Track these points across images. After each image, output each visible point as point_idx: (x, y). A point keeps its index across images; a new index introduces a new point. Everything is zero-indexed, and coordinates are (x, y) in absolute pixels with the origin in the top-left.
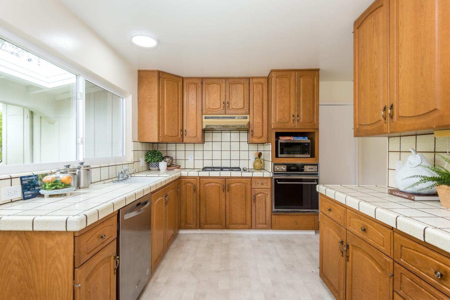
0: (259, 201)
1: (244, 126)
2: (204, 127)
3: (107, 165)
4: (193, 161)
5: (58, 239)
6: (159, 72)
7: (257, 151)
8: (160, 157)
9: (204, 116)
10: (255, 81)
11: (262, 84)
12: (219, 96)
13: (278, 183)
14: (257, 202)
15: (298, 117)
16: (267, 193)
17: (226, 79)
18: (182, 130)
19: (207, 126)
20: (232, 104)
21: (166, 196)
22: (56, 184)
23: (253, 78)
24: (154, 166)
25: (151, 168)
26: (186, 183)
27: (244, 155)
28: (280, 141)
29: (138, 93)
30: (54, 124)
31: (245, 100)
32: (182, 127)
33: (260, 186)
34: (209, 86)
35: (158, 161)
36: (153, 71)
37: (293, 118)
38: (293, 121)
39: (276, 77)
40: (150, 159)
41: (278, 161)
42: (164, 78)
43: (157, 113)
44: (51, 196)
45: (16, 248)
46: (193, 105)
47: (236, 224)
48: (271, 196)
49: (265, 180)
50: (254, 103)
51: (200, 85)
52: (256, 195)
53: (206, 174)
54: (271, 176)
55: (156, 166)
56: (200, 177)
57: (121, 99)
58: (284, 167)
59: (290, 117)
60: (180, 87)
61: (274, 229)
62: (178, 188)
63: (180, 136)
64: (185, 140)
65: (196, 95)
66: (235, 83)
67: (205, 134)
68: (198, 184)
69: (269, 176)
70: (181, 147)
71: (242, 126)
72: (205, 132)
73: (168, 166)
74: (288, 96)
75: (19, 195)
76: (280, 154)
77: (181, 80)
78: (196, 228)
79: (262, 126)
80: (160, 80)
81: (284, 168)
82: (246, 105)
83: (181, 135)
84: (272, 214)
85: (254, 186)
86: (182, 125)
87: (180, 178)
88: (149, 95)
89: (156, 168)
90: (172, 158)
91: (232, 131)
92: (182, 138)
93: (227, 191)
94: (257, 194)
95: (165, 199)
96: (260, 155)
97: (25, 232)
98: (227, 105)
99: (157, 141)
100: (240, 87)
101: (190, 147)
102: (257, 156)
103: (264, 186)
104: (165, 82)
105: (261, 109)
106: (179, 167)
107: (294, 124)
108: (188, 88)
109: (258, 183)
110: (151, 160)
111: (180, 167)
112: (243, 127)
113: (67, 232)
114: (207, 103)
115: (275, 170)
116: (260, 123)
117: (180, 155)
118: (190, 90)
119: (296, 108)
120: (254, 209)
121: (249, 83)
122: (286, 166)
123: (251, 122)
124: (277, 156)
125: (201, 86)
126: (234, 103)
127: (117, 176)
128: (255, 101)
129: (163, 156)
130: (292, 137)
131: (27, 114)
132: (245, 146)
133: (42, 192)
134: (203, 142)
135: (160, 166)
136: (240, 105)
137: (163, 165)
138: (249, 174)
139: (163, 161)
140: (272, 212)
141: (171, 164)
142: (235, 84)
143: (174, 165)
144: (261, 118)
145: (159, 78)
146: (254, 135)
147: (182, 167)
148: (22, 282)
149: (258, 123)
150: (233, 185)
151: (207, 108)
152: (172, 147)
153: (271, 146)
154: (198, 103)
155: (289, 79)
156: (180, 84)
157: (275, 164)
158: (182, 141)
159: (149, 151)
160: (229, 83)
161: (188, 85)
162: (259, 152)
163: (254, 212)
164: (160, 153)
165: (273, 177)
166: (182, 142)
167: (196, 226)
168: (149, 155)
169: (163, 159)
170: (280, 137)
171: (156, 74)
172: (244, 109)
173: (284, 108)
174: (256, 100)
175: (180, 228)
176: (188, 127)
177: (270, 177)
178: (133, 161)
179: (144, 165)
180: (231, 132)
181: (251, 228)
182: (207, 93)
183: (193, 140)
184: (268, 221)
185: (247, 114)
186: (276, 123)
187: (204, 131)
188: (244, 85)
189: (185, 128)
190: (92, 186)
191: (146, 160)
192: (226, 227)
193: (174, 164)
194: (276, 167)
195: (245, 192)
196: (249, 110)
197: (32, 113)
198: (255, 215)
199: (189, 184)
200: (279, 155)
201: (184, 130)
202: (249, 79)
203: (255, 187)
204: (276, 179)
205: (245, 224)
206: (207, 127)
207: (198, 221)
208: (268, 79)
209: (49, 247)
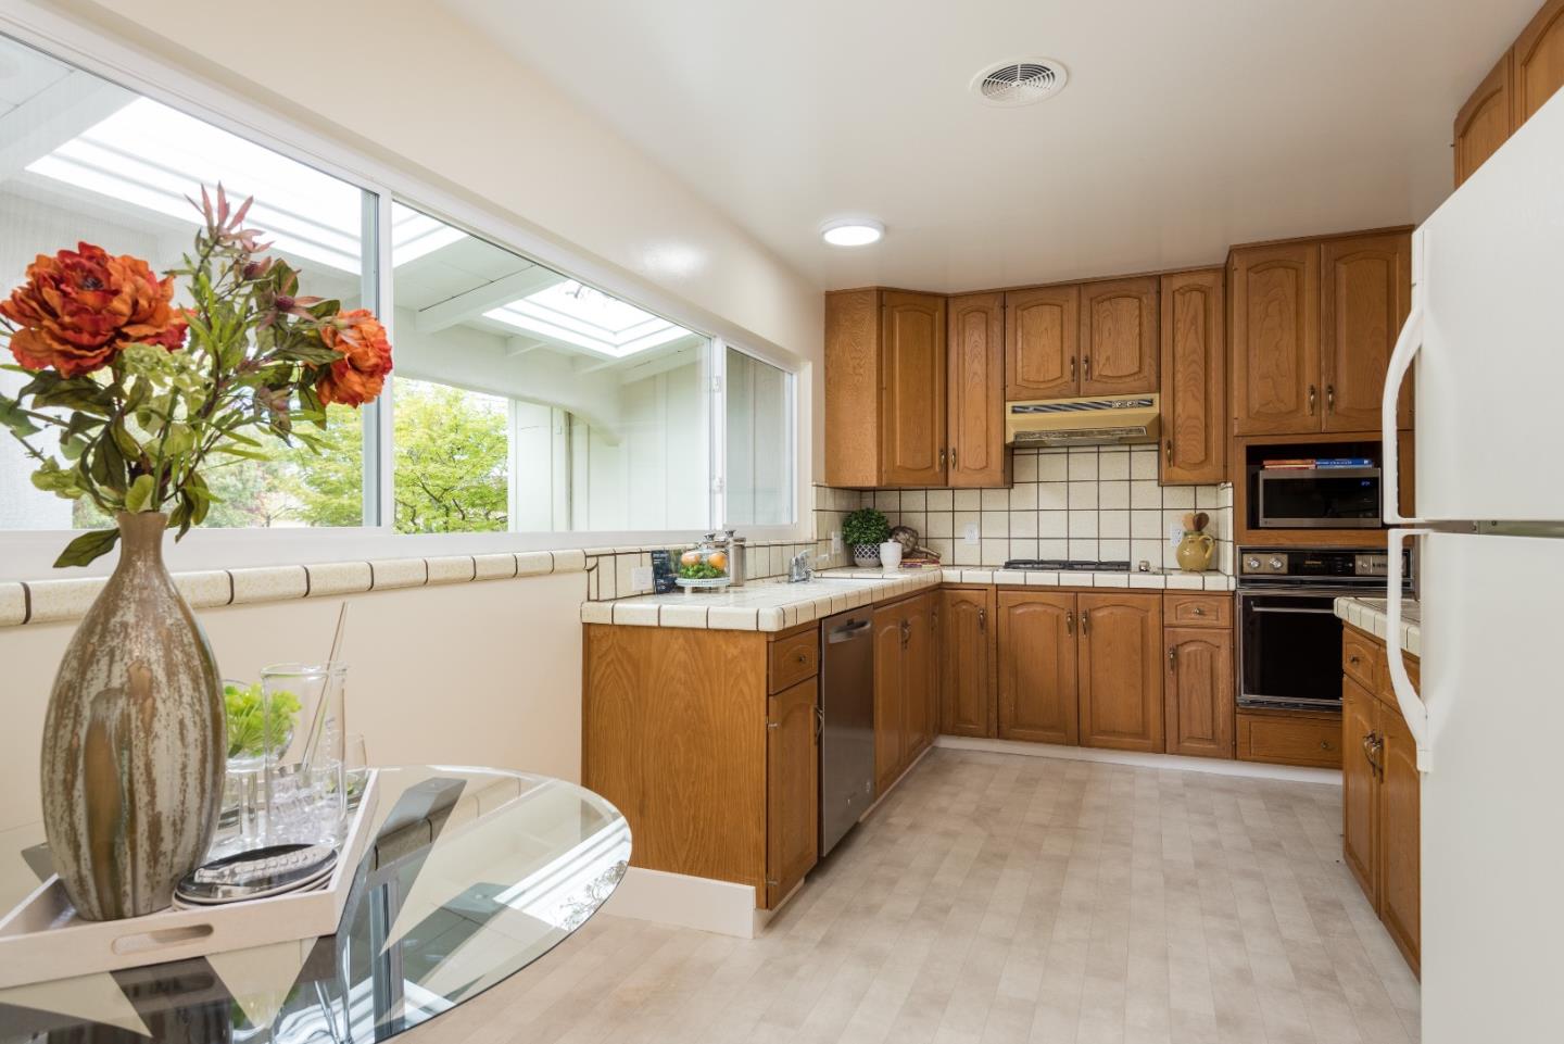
0: (1188, 666)
1: (1140, 431)
2: (1010, 439)
3: (765, 543)
4: (977, 541)
5: (743, 643)
6: (881, 292)
7: (1193, 512)
8: (882, 528)
9: (1009, 405)
10: (1178, 283)
11: (1202, 292)
12: (1059, 344)
13: (1256, 609)
14: (1183, 670)
15: (1330, 392)
16: (1216, 643)
17: (1081, 285)
18: (945, 451)
19: (1016, 436)
20: (1102, 361)
21: (905, 625)
22: (701, 569)
23: (1170, 275)
24: (866, 553)
25: (857, 560)
26: (957, 603)
27: (1146, 524)
28: (1263, 475)
29: (826, 355)
30: (617, 445)
31: (1146, 349)
32: (943, 441)
33: (1192, 618)
34: (1025, 313)
35: (877, 541)
36: (865, 292)
37: (1312, 397)
38: (1312, 407)
39: (1248, 270)
40: (856, 535)
41: (1257, 539)
42: (893, 307)
43: (875, 405)
44: (696, 590)
45: (682, 656)
46: (975, 374)
47: (1114, 732)
48: (1233, 651)
49: (1211, 602)
50: (1178, 356)
51: (997, 310)
52: (1178, 646)
53: (1015, 577)
54: (1232, 587)
55: (873, 553)
56: (997, 585)
57: (787, 377)
58: (1278, 560)
59: (1299, 395)
60: (939, 324)
61: (1244, 760)
62: (934, 614)
63: (937, 469)
64: (954, 478)
65: (987, 343)
66: (1109, 295)
67: (1016, 458)
68: (992, 608)
69: (1226, 589)
70: (939, 499)
71: (1131, 431)
72: (1016, 452)
73: (905, 556)
74: (1293, 326)
75: (649, 585)
76: (1265, 516)
77: (941, 303)
78: (987, 736)
79: (1206, 426)
80: (884, 312)
81: (1277, 563)
82: (1149, 362)
83: (940, 464)
84: (1238, 710)
85: (1170, 618)
86: (943, 436)
87: (941, 588)
88: (855, 358)
89: (873, 560)
90: (914, 533)
91: (1104, 445)
92: (943, 474)
93: (1081, 630)
94: (1182, 645)
95: (903, 632)
96: (1200, 522)
97: (694, 630)
98: (1084, 366)
99: (873, 483)
100: (1128, 307)
101: (966, 500)
102: (1192, 527)
103: (1209, 620)
104: (897, 315)
105: (1202, 373)
106: (935, 560)
107: (1315, 418)
108: (960, 326)
109: (1187, 611)
110: (859, 537)
111: (939, 558)
112: (1134, 435)
113: (758, 631)
114: (1020, 364)
115: (1246, 569)
116: (1197, 418)
117: (939, 526)
118: (967, 331)
119: (1323, 364)
120: (1174, 691)
121: (1159, 293)
122: (1285, 558)
123: (1167, 416)
124: (1253, 524)
125: (1001, 317)
126: (1108, 359)
127: (786, 571)
128: (1179, 349)
129: (892, 527)
130: (1310, 461)
131: (560, 422)
132: (1149, 493)
133: (680, 581)
134: (1009, 482)
135: (882, 555)
136: (1128, 364)
137: (890, 551)
138: (1155, 582)
139: (891, 541)
140: (1236, 704)
141: (913, 550)
142: (1110, 299)
143: (922, 552)
144: (1203, 401)
145: (881, 307)
146: (1180, 458)
147: (946, 558)
148: (690, 712)
149: (1189, 417)
150: (1099, 614)
151: (1019, 381)
152: (914, 500)
153: (1230, 491)
154: (990, 366)
155: (1297, 270)
156: (939, 316)
157: (1244, 551)
158: (943, 482)
159: (853, 512)
160: (1091, 299)
161: (960, 317)
162: (1198, 512)
163: (1171, 701)
164: (883, 517)
165: (1239, 592)
166: (945, 485)
167: (988, 730)
168: (854, 523)
169: (889, 534)
170: (1265, 462)
171: (874, 299)
172: (1141, 376)
173: (1277, 365)
174: (1186, 343)
175: (942, 730)
176: (962, 439)
177: (1228, 591)
178: (815, 537)
179: (839, 552)
180: (1101, 449)
181: (1162, 749)
182: (1020, 334)
183: (979, 479)
184: (1223, 731)
185: (1154, 392)
186: (1248, 417)
187: (1011, 451)
188: (1140, 300)
189: (952, 444)
190: (747, 584)
191: (845, 538)
192: (1080, 741)
193: (922, 549)
194: (1248, 558)
195: (1142, 636)
196: (1159, 377)
197: (569, 417)
198: (1175, 710)
199: (964, 607)
200: (1262, 522)
201: (950, 452)
202: (1157, 279)
203: (1175, 622)
204: (1246, 599)
205: (1144, 735)
206: (1019, 440)
207: (993, 716)
208: (1225, 271)
209: (729, 656)
